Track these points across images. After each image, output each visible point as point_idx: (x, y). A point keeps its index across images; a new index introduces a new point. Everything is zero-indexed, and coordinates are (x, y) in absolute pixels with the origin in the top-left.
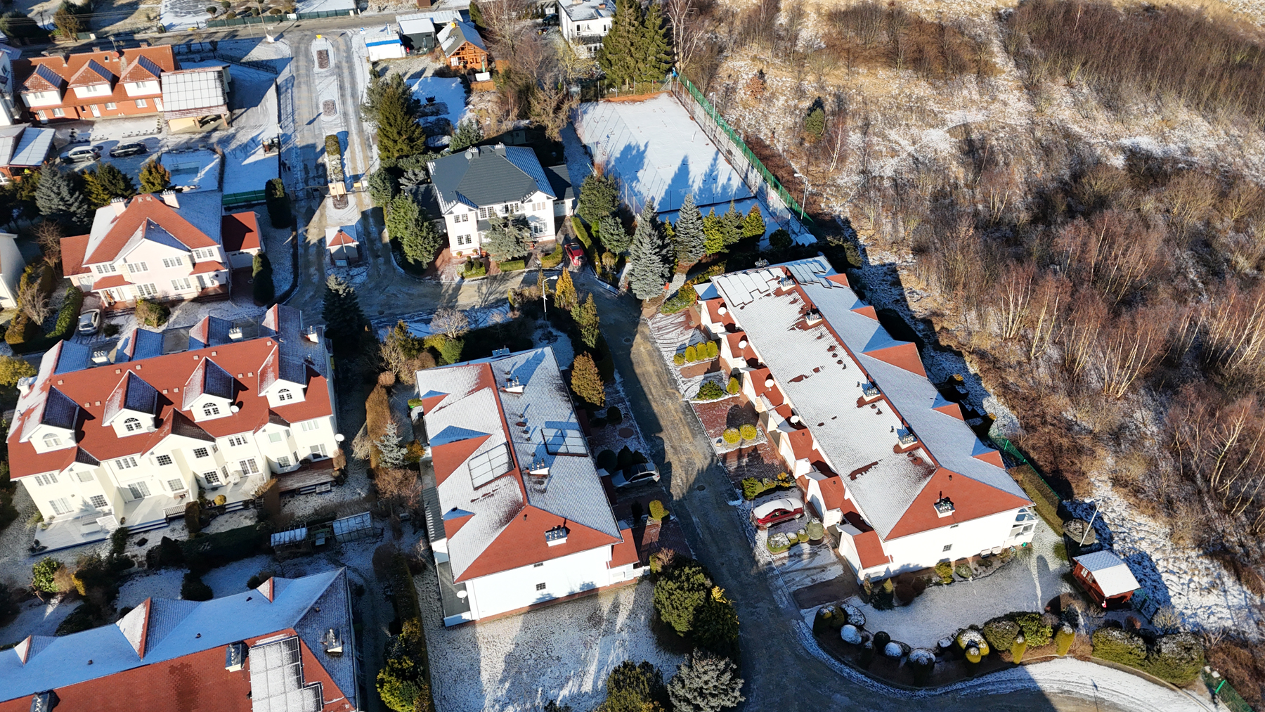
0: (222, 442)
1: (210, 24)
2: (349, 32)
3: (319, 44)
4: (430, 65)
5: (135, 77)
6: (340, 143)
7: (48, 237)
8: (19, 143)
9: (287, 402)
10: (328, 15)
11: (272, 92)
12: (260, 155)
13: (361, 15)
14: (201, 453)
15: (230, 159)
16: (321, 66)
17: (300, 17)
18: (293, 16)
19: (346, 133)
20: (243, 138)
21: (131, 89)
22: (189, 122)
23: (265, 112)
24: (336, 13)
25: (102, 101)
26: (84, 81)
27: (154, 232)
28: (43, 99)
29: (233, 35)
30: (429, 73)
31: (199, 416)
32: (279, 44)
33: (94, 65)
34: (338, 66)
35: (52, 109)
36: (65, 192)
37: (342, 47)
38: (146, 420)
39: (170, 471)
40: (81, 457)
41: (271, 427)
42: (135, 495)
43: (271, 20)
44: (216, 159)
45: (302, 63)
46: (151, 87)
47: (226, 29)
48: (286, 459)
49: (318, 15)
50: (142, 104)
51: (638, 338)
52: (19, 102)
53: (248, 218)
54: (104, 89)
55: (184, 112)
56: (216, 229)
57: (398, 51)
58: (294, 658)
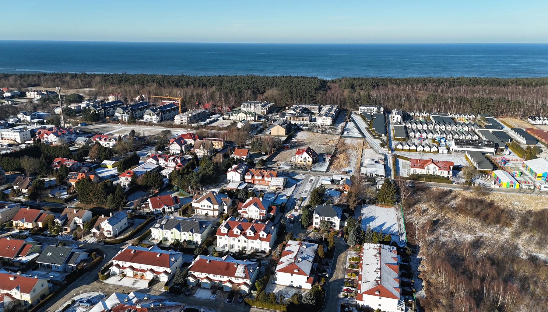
0: (250, 240)
1: (290, 169)
2: (321, 176)
3: (312, 177)
4: (335, 187)
5: (268, 176)
6: (303, 199)
7: (237, 202)
8: (240, 185)
9: (263, 237)
10: (318, 171)
11: (295, 186)
12: (285, 198)
13: (326, 173)
14: (245, 242)
15: (279, 197)
16: (310, 182)
17: (311, 171)
18: (309, 170)
19: (306, 198)
20: (283, 193)
21: (266, 179)
22: (274, 188)
23: (291, 190)
24: (320, 172)
25: (259, 180)
26: (257, 175)
27: (255, 205)
28: (248, 177)
29: (293, 172)
30: (334, 189)
31: (248, 235)
32: (303, 176)
33: (260, 173)
34: (313, 184)
35: (249, 180)
36: (244, 195)
37: (317, 179)
38: (239, 231)
39: (239, 244)
40: (227, 235)
41: (259, 241)
42: (232, 247)
43: (304, 170)
44: (276, 196)
45: (306, 181)
46: (270, 179)
47: (293, 170)
48: (259, 249)
49: (316, 171)
50: (267, 182)
51: (344, 253)
52: (244, 177)
53: (274, 207)
54: (260, 178)
55: (274, 186)
56: (267, 207)
57: (329, 183)
58: (244, 269)
